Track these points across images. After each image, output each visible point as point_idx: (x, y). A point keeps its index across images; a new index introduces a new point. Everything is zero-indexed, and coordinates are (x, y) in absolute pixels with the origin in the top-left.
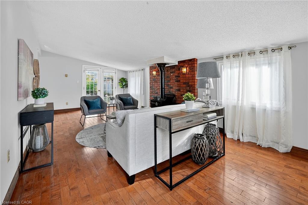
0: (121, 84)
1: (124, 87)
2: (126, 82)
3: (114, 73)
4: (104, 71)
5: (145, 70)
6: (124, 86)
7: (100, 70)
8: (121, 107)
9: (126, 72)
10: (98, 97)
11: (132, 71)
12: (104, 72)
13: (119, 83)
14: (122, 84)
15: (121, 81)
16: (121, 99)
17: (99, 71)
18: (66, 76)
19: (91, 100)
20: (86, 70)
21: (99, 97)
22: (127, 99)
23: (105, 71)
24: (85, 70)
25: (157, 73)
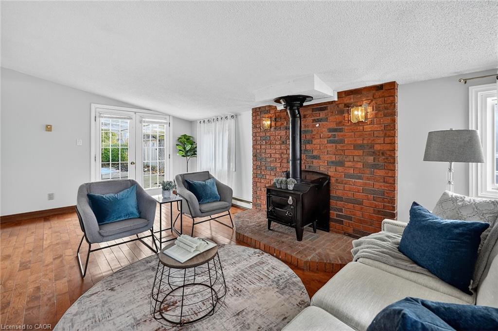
0: (181, 148)
1: (189, 154)
2: (192, 143)
3: (166, 123)
4: (144, 119)
5: (239, 117)
6: (187, 151)
7: (134, 119)
8: (194, 208)
9: (191, 123)
10: (130, 184)
11: (206, 121)
12: (144, 122)
13: (177, 145)
14: (185, 148)
15: (181, 142)
16: (190, 187)
17: (132, 119)
18: (49, 128)
19: (108, 195)
20: (100, 117)
21: (133, 183)
22: (205, 185)
23: (147, 120)
24: (98, 115)
25: (273, 124)
